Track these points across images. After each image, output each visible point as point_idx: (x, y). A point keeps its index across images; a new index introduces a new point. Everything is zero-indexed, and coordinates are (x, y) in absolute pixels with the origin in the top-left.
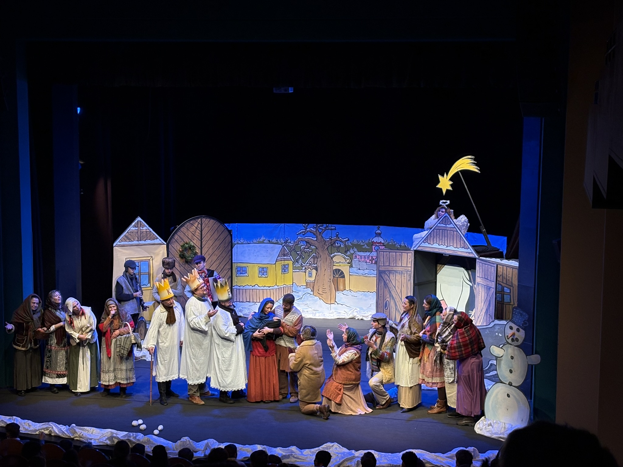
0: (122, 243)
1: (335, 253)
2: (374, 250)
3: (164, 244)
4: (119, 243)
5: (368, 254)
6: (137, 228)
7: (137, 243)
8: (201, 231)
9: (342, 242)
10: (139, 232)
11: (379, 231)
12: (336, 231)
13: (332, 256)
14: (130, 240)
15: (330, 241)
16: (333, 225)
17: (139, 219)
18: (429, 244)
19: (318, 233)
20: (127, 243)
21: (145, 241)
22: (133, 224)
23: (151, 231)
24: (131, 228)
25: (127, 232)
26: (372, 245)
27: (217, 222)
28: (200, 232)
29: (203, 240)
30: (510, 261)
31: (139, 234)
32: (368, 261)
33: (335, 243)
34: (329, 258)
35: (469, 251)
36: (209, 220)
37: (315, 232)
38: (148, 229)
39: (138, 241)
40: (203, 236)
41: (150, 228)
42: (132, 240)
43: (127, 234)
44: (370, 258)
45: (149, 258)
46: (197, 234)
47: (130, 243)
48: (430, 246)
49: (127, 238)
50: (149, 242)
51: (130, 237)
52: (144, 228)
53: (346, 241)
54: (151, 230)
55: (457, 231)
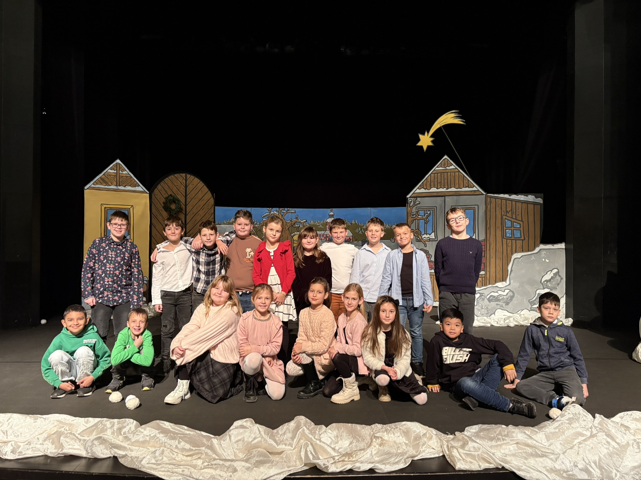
0: (97, 186)
1: (295, 233)
2: (328, 229)
3: (147, 193)
4: (93, 186)
5: (323, 232)
6: (115, 172)
7: (115, 187)
8: (186, 187)
9: (300, 223)
10: (118, 176)
11: (332, 213)
12: (296, 214)
13: (292, 235)
14: (107, 184)
15: (291, 223)
16: (293, 209)
17: (118, 161)
18: (425, 189)
19: (280, 216)
20: (103, 186)
21: (125, 186)
22: (111, 165)
23: (131, 177)
24: (109, 170)
25: (104, 174)
26: (326, 225)
27: (201, 182)
28: (184, 188)
29: (187, 197)
30: (519, 196)
31: (118, 178)
32: (323, 238)
33: (295, 224)
34: (290, 237)
35: (474, 189)
36: (193, 177)
37: (278, 215)
38: (129, 174)
39: (116, 186)
40: (188, 193)
41: (130, 173)
42: (110, 184)
43: (104, 176)
44: (325, 236)
45: (129, 207)
46: (181, 189)
47: (106, 187)
48: (427, 191)
49: (103, 181)
50: (129, 188)
51: (106, 179)
52: (124, 172)
53: (304, 222)
54: (132, 175)
55: (459, 171)
